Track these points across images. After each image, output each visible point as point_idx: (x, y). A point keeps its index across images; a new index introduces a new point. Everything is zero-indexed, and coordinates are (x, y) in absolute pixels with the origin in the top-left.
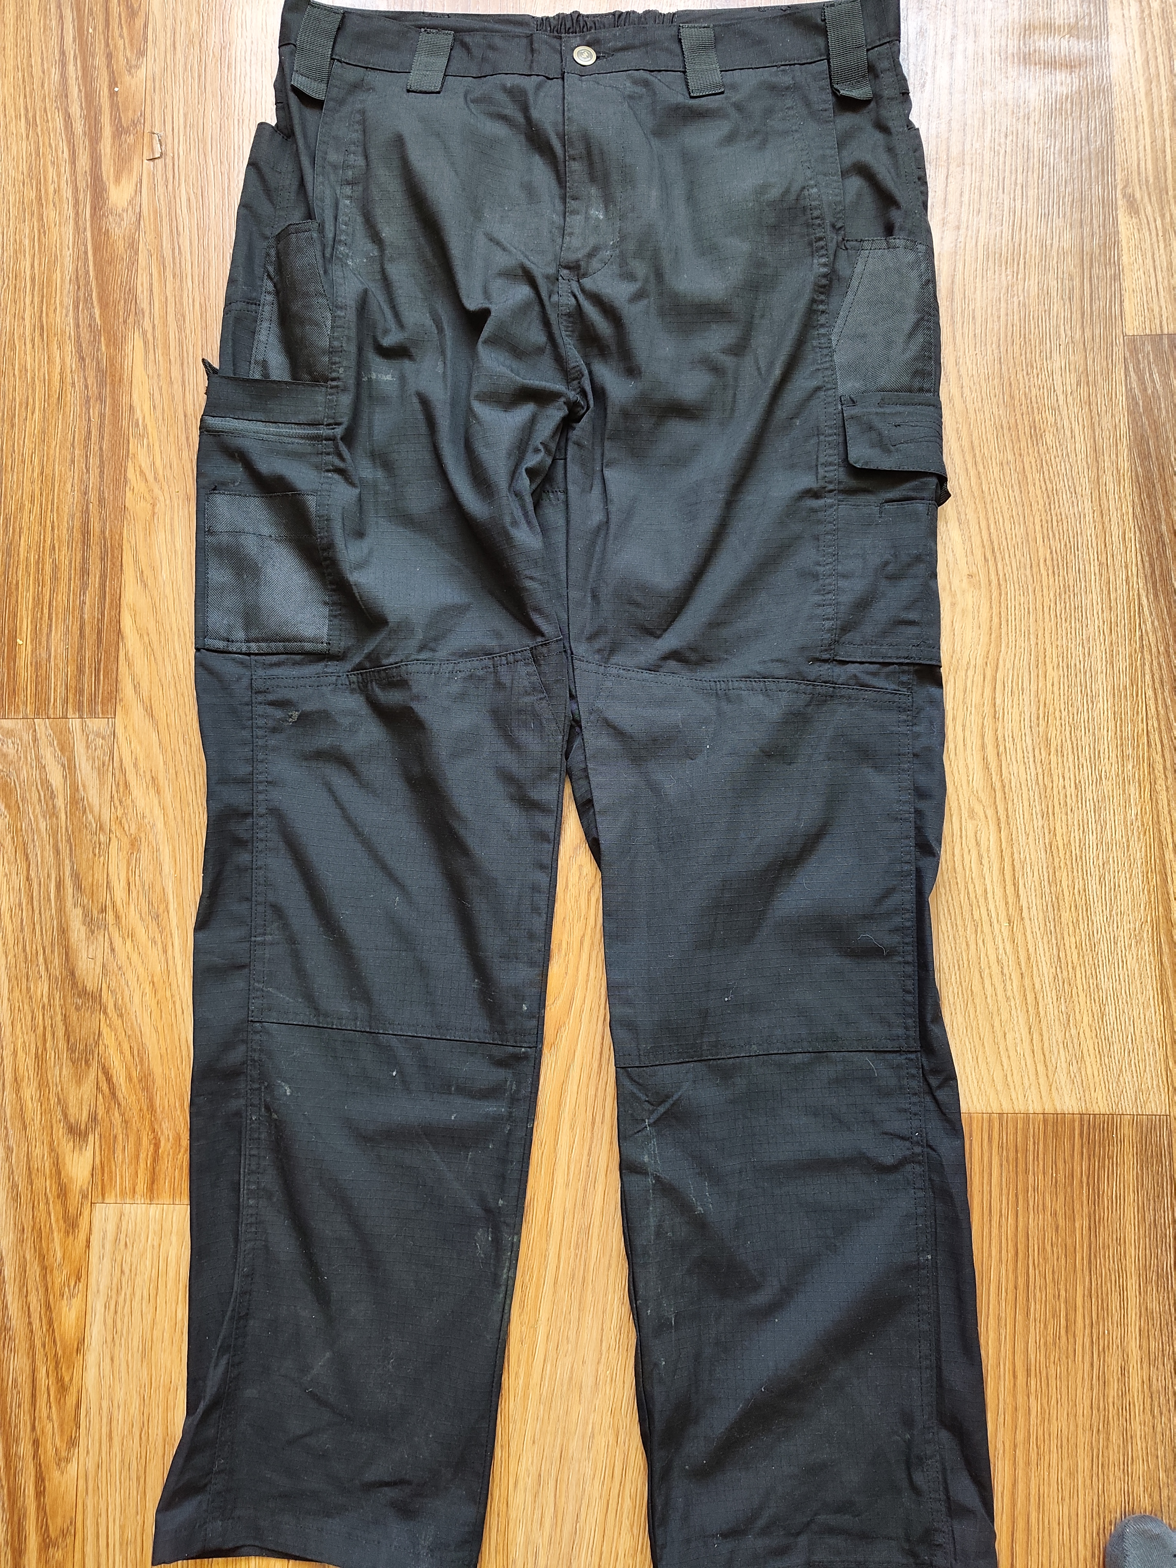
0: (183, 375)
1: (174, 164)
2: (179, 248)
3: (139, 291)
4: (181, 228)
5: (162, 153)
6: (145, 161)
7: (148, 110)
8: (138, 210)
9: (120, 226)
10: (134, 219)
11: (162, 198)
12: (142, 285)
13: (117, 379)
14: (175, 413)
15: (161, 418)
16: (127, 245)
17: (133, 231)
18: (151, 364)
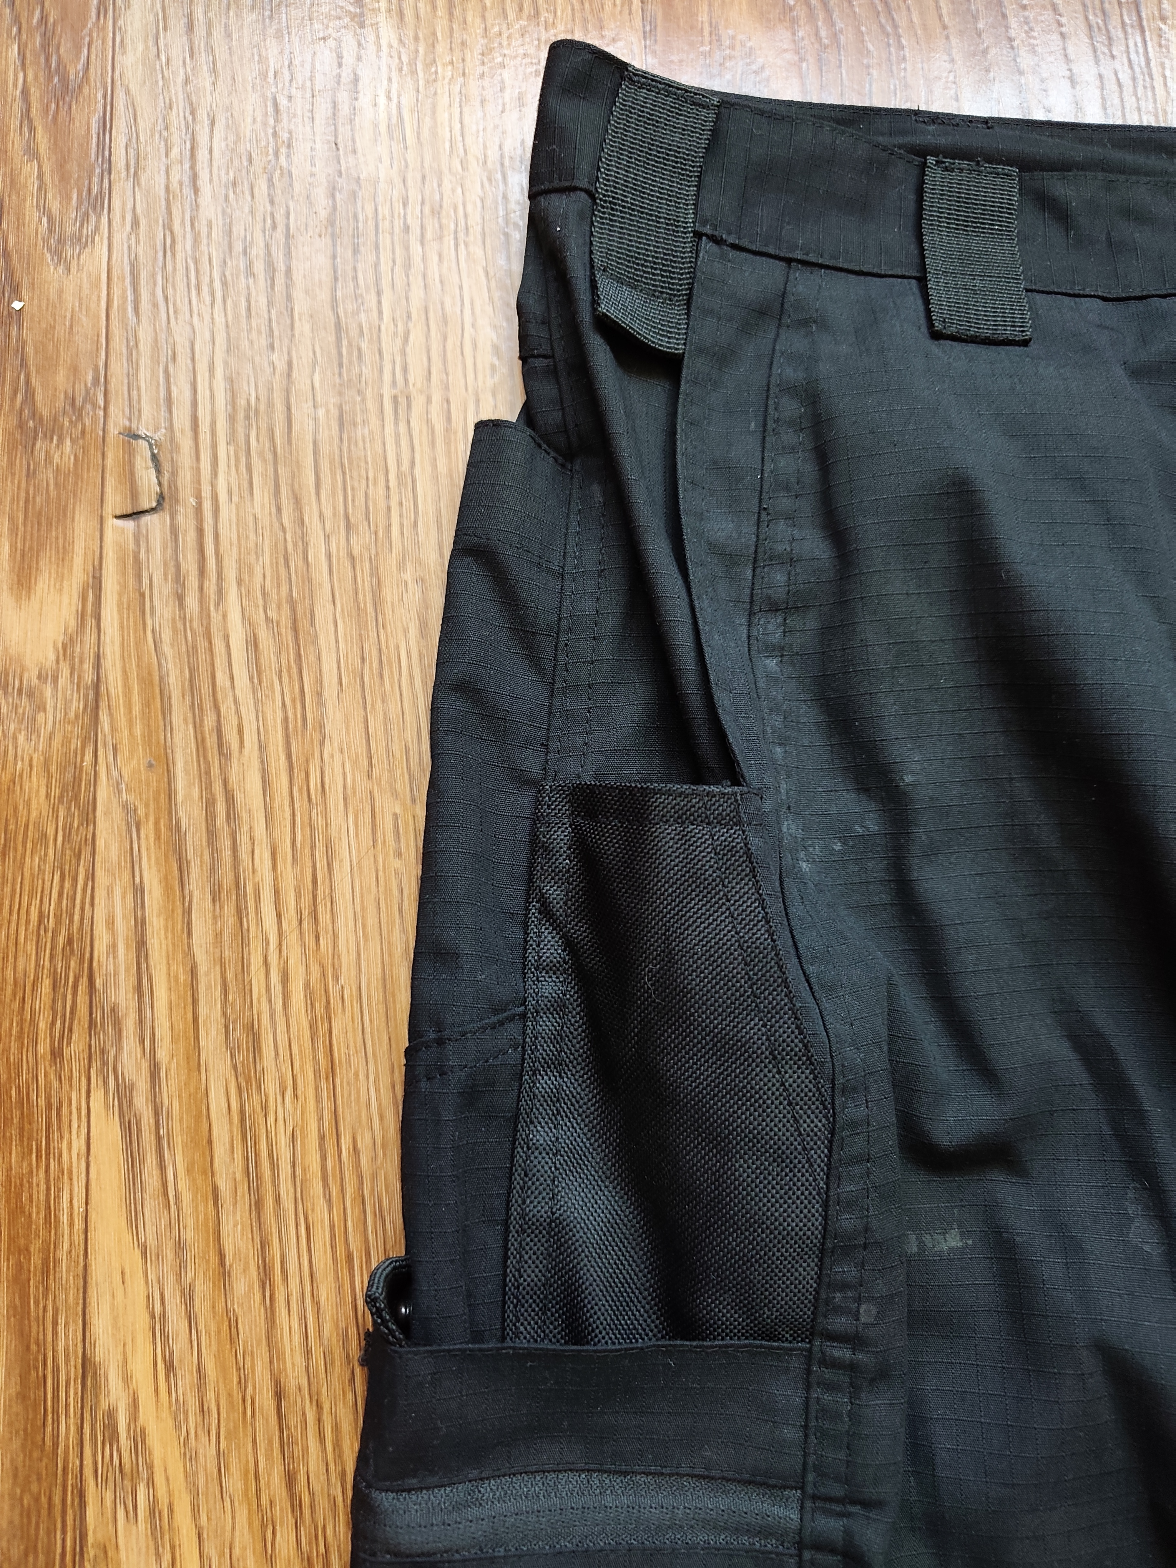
0: (264, 1244)
1: (200, 531)
2: (230, 799)
3: (101, 947)
4: (231, 737)
5: (161, 498)
6: (112, 523)
7: (118, 368)
8: (89, 677)
9: (33, 729)
10: (76, 705)
11: (166, 636)
12: (110, 924)
13: (36, 1260)
14: (242, 1384)
15: (192, 1405)
16: (56, 792)
17: (76, 743)
18: (151, 1207)
